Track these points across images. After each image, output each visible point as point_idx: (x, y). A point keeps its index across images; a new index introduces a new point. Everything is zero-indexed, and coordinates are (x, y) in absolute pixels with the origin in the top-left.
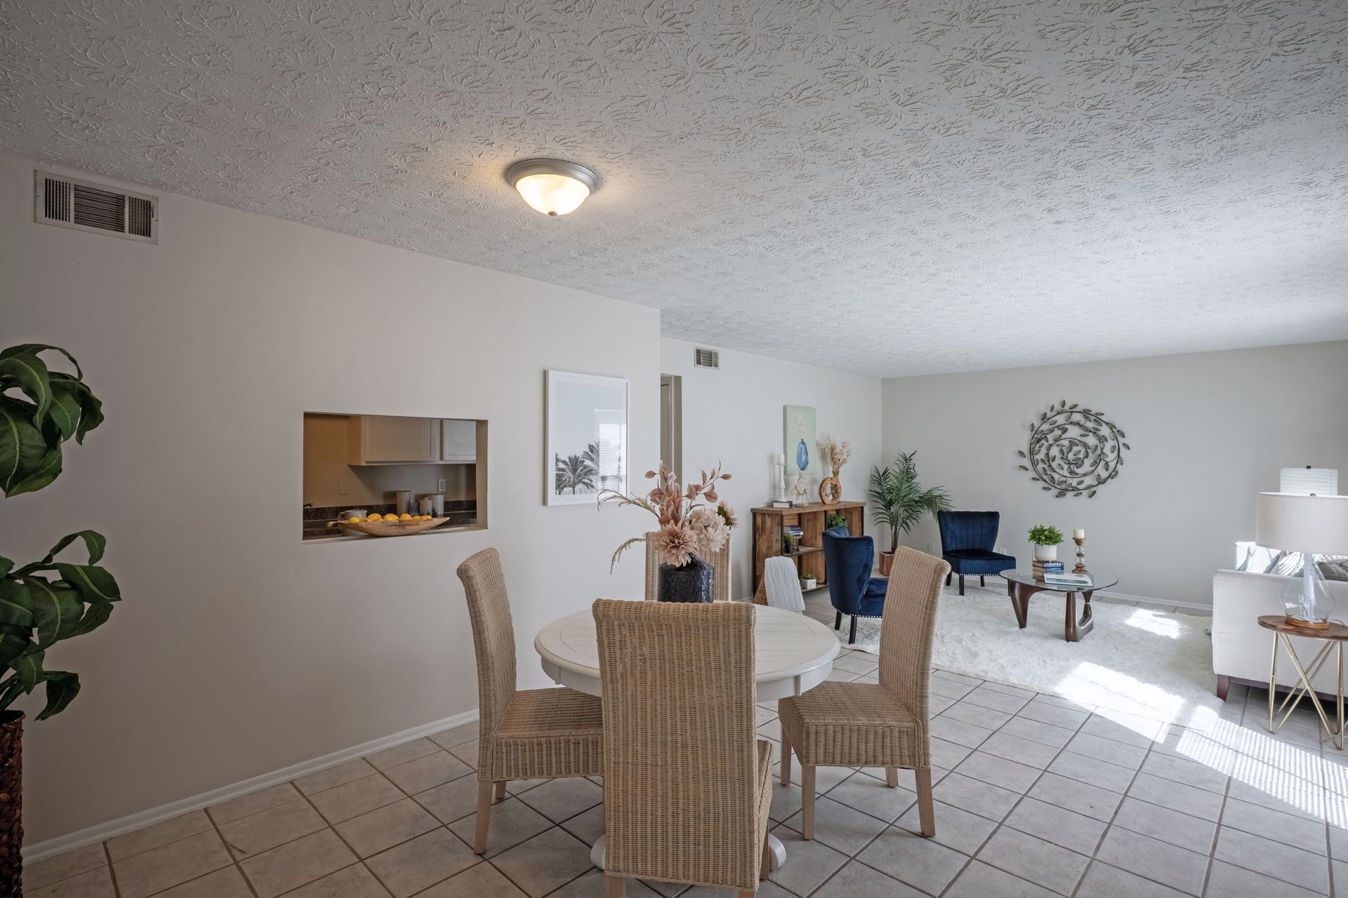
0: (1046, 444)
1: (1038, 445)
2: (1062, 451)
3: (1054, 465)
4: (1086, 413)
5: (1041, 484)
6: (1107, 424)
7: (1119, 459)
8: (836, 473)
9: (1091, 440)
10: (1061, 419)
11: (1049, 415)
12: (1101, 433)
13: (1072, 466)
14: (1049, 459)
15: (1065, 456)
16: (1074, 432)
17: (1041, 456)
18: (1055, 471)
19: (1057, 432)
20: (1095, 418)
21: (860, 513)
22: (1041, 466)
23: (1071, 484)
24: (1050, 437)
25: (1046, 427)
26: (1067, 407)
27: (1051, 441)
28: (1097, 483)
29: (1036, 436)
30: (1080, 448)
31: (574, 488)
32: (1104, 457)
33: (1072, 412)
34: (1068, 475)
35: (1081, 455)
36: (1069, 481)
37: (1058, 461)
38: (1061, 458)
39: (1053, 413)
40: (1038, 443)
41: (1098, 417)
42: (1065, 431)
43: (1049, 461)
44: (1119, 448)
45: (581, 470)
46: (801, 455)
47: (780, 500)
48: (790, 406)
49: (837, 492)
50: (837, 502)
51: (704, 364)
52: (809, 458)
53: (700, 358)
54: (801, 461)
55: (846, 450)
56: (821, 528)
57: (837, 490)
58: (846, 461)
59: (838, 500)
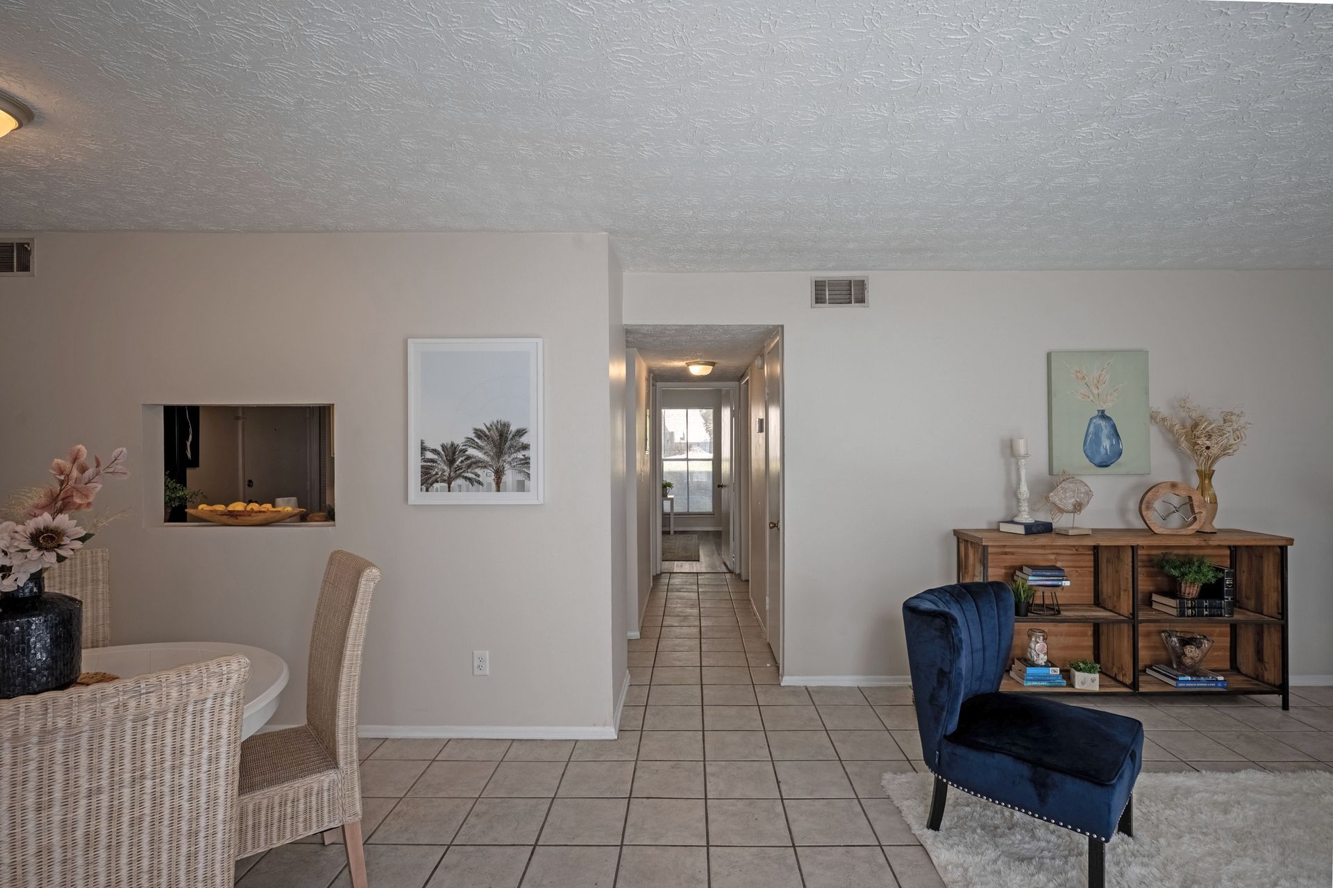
8: (1206, 476)
21: (1278, 558)
31: (449, 484)
45: (462, 462)
46: (1097, 440)
47: (1016, 519)
48: (1064, 352)
49: (1196, 511)
50: (1193, 532)
51: (834, 301)
52: (1125, 445)
53: (823, 293)
54: (1099, 452)
55: (1235, 426)
56: (1127, 579)
57: (1199, 507)
58: (1235, 447)
59: (1196, 526)
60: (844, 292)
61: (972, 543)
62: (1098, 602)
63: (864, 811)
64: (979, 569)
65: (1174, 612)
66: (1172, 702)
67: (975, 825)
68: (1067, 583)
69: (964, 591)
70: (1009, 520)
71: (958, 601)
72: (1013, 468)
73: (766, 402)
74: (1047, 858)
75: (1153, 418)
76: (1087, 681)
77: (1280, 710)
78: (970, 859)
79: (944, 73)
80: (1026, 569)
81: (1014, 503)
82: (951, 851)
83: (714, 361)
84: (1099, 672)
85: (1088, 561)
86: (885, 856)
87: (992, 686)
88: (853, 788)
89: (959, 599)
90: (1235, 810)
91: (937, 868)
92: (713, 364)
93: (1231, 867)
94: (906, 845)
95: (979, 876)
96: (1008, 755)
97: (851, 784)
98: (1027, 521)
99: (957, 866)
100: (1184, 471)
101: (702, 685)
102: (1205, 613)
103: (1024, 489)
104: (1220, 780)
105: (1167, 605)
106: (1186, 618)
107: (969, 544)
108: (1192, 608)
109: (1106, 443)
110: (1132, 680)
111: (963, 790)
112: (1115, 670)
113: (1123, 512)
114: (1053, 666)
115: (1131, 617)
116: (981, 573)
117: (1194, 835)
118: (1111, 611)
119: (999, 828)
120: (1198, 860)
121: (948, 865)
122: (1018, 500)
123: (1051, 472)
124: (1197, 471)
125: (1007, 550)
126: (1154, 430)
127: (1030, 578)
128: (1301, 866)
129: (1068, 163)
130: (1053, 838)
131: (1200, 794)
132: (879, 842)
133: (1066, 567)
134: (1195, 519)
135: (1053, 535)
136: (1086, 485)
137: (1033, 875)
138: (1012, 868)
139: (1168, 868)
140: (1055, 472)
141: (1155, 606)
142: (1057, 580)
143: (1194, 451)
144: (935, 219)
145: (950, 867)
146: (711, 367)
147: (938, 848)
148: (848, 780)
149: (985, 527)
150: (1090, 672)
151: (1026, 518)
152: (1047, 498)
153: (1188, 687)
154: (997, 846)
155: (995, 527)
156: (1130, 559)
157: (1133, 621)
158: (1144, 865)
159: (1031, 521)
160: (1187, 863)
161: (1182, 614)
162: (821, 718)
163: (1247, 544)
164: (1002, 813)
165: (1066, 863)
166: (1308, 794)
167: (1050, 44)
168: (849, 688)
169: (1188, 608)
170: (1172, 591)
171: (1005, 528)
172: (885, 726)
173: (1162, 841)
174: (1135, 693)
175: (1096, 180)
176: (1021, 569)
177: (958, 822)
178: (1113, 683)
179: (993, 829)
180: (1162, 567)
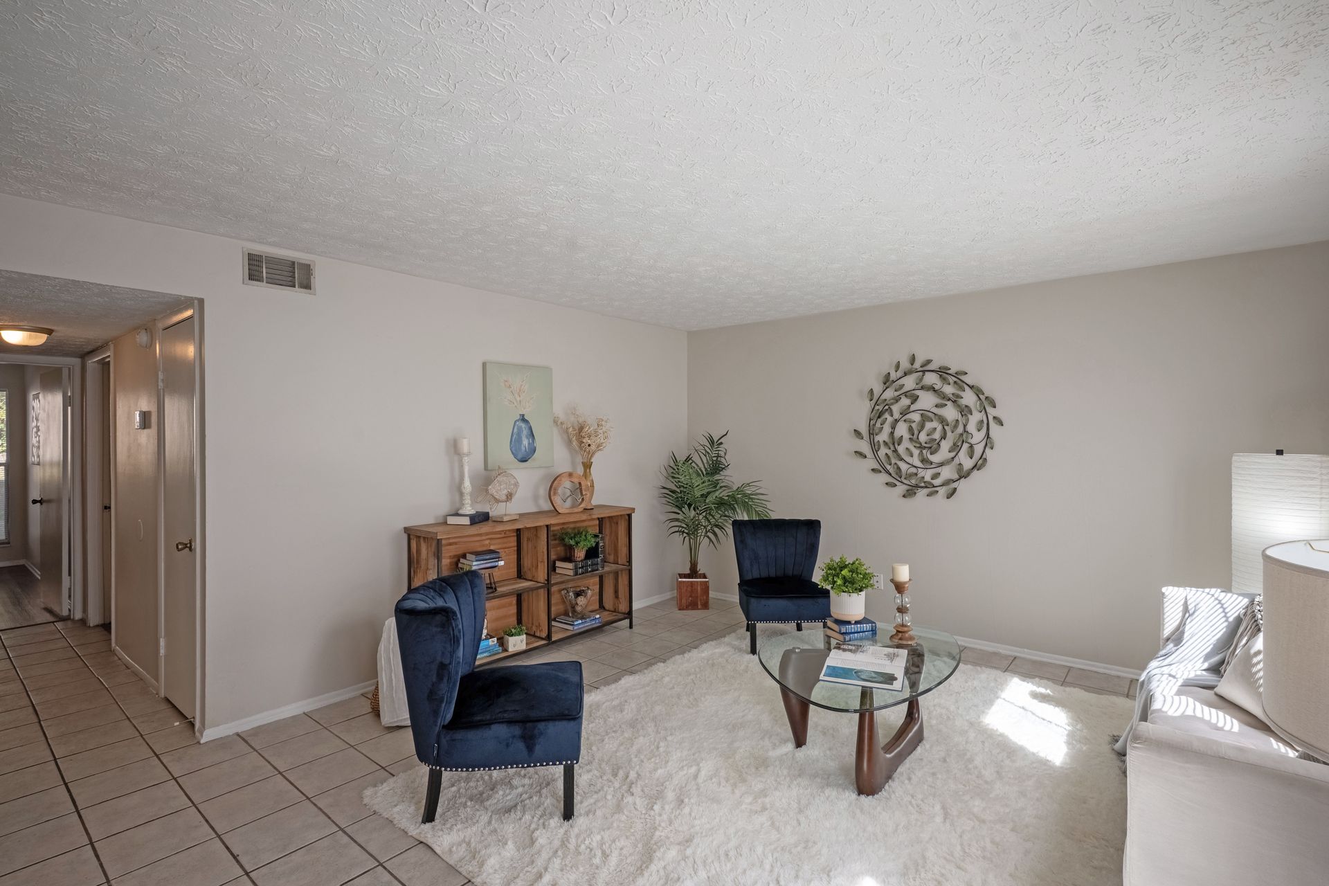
0: (890, 419)
1: (880, 421)
2: (911, 430)
3: (901, 449)
4: (943, 372)
5: (884, 478)
6: (971, 387)
7: (988, 441)
8: (587, 466)
9: (950, 413)
10: (909, 383)
11: (893, 376)
12: (963, 402)
13: (924, 451)
14: (894, 441)
15: (915, 436)
16: (927, 401)
17: (883, 437)
18: (902, 459)
19: (905, 401)
20: (955, 379)
21: (627, 523)
22: (883, 451)
23: (923, 477)
24: (896, 409)
25: (889, 394)
26: (917, 365)
27: (897, 415)
28: (957, 477)
29: (877, 407)
30: (935, 424)
32: (967, 438)
33: (924, 372)
34: (919, 464)
35: (937, 436)
36: (921, 473)
37: (906, 444)
38: (910, 438)
39: (900, 373)
40: (879, 417)
41: (958, 379)
42: (915, 399)
43: (894, 444)
44: (988, 424)
46: (519, 440)
47: (461, 512)
48: (494, 363)
49: (584, 493)
50: (582, 509)
51: (271, 281)
52: (538, 444)
53: (256, 268)
54: (520, 449)
55: (604, 429)
56: (543, 552)
57: (585, 490)
58: (604, 445)
59: (583, 505)
60: (286, 273)
61: (424, 538)
62: (520, 575)
63: (352, 839)
64: (433, 562)
65: (571, 573)
66: (570, 644)
67: (463, 800)
68: (502, 563)
69: (444, 584)
70: (453, 513)
71: (440, 595)
72: (456, 465)
73: (158, 391)
74: (526, 800)
75: (555, 422)
76: (517, 643)
77: (628, 629)
78: (469, 832)
79: (473, 101)
80: (468, 556)
81: (457, 497)
82: (452, 833)
83: (53, 328)
84: (526, 633)
85: (513, 542)
86: (389, 872)
87: (470, 667)
88: (333, 821)
89: (441, 593)
90: (626, 707)
91: (442, 857)
92: (49, 332)
93: (634, 747)
94: (406, 850)
95: (480, 842)
96: (502, 722)
97: (329, 818)
98: (471, 513)
99: (459, 844)
100: (573, 463)
101: (66, 784)
102: (589, 570)
103: (467, 484)
104: (613, 690)
105: (565, 568)
106: (579, 576)
107: (422, 540)
108: (582, 567)
109: (525, 442)
110: (547, 633)
111: (462, 771)
112: (534, 628)
113: (536, 498)
114: (492, 637)
115: (546, 582)
116: (434, 565)
117: (610, 735)
118: (531, 580)
119: (483, 793)
120: (616, 752)
121: (453, 847)
122: (461, 494)
123: (486, 468)
124: (582, 463)
125: (451, 541)
126: (555, 431)
127: (475, 563)
128: (666, 729)
129: (532, 209)
130: (526, 781)
131: (605, 705)
132: (378, 861)
133: (501, 549)
134: (583, 499)
135: (490, 523)
136: (515, 478)
137: (520, 819)
138: (504, 821)
139: (602, 766)
140: (490, 467)
141: (558, 571)
142: (494, 562)
143: (581, 448)
144: (407, 223)
145: (454, 848)
146: (46, 336)
147: (439, 837)
148: (324, 815)
149: (432, 521)
150: (520, 635)
151: (469, 509)
152: (487, 490)
153: (580, 628)
154: (487, 809)
155: (441, 520)
156: (546, 536)
157: (548, 584)
158: (589, 771)
159: (473, 512)
160: (611, 757)
161: (576, 574)
162: (269, 762)
163: (608, 515)
164: (482, 778)
165: (541, 796)
166: (657, 681)
167: (559, 115)
168: (293, 717)
169: (580, 568)
170: (568, 558)
171: (451, 520)
172: (347, 743)
173: (594, 748)
174: (550, 642)
175: (546, 228)
176: (464, 556)
177: (449, 804)
178: (533, 639)
179: (479, 796)
180: (563, 539)
